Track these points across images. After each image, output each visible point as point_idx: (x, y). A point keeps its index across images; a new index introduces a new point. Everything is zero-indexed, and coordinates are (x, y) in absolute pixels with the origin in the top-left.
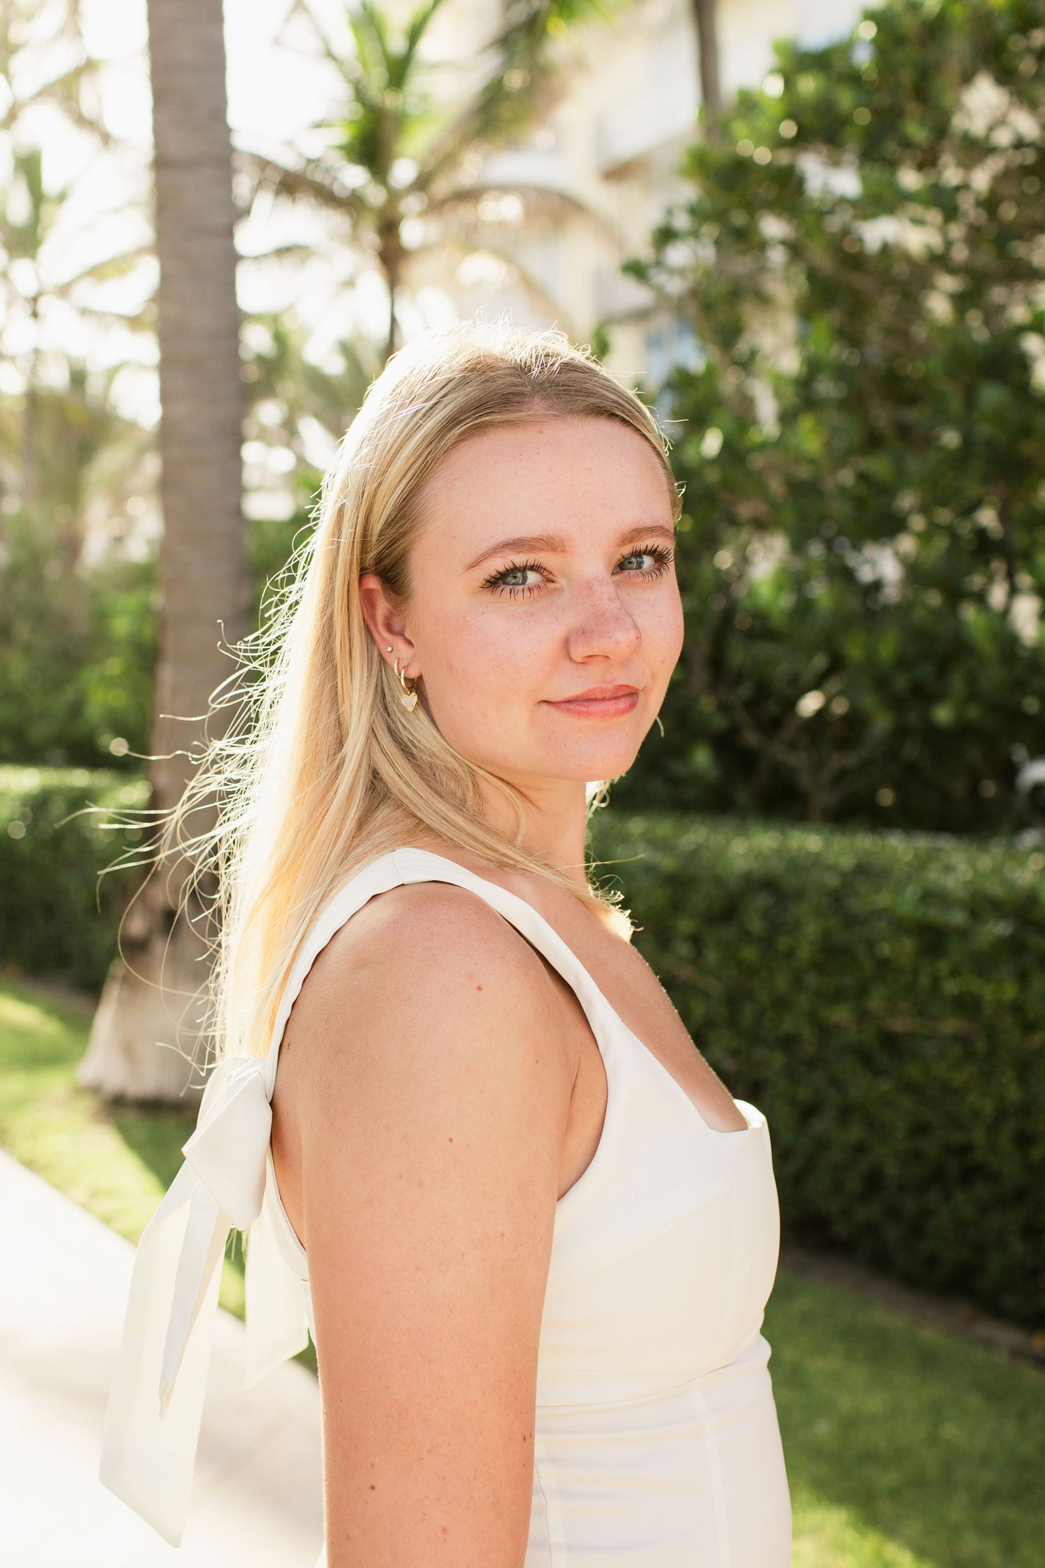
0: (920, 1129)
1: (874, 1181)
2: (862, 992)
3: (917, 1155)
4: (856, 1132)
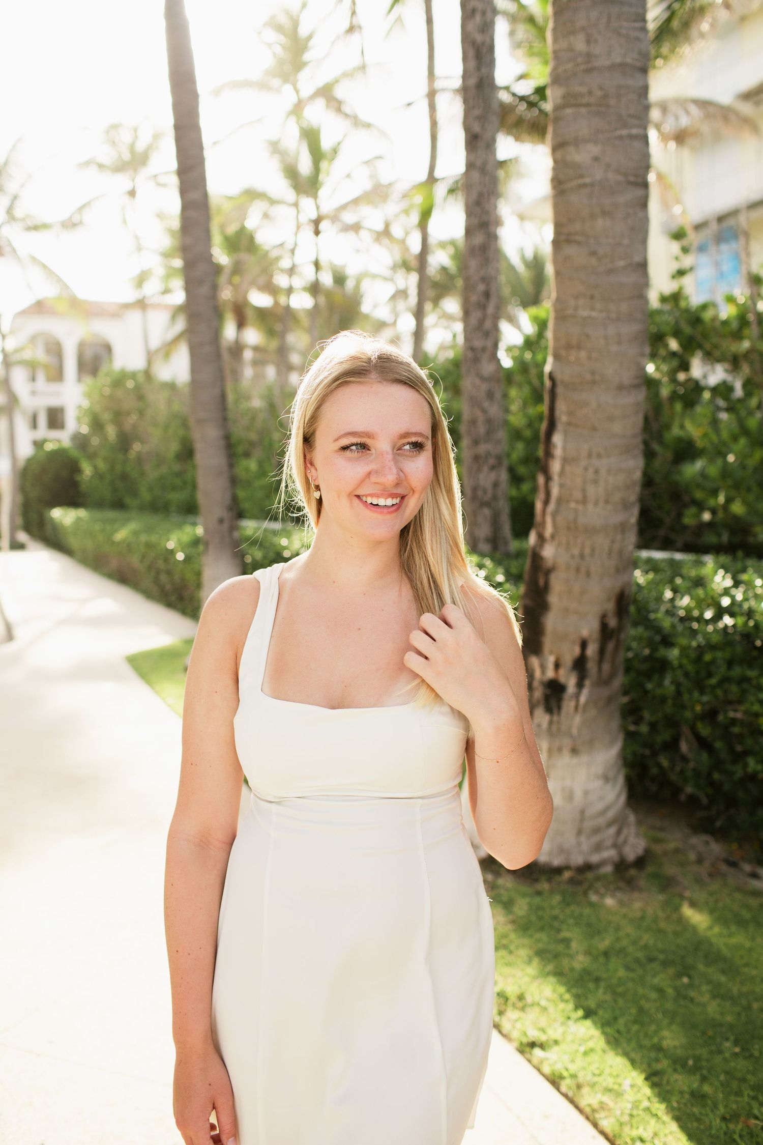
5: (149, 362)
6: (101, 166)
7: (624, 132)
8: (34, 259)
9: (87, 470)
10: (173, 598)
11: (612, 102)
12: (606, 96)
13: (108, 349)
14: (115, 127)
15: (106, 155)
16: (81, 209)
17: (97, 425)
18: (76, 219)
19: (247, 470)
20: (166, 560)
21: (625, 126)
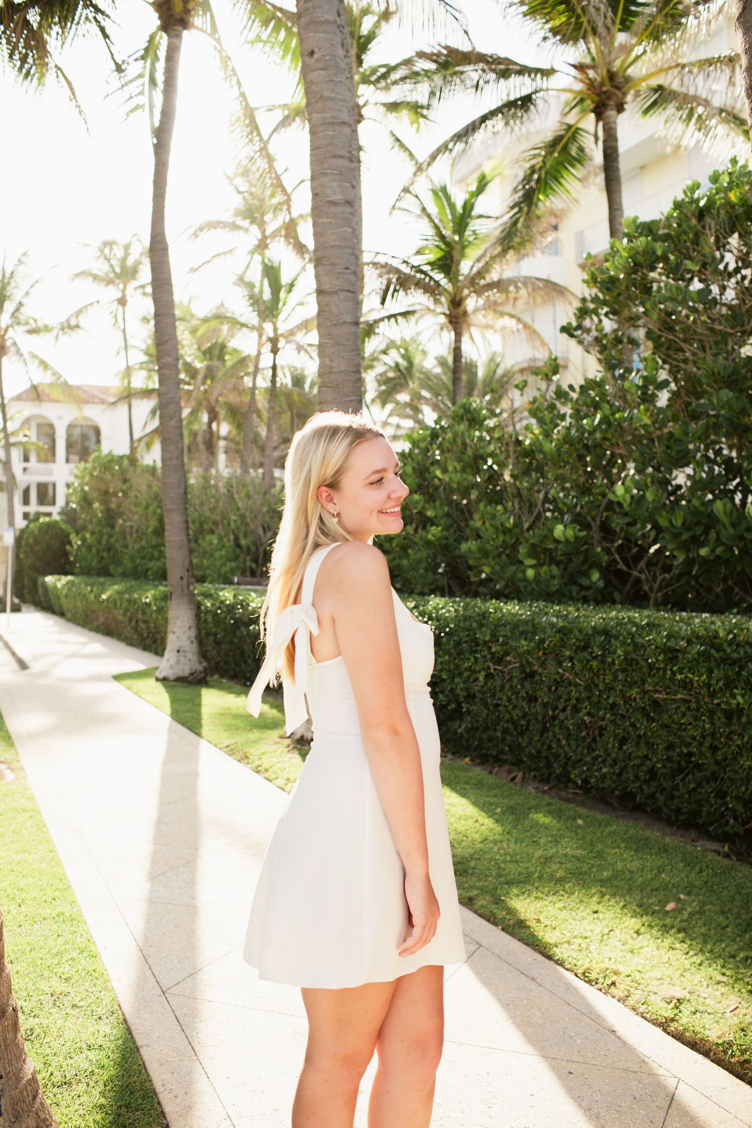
0: (670, 747)
1: (652, 772)
2: (644, 682)
3: (669, 759)
4: (643, 750)
5: (133, 449)
6: (95, 277)
7: (347, 399)
8: (34, 356)
9: (76, 541)
10: (148, 642)
11: (341, 386)
12: (338, 384)
13: (97, 432)
14: (109, 244)
15: (101, 267)
16: (79, 313)
17: (86, 501)
18: (73, 322)
19: (211, 543)
20: (144, 613)
21: (347, 396)
